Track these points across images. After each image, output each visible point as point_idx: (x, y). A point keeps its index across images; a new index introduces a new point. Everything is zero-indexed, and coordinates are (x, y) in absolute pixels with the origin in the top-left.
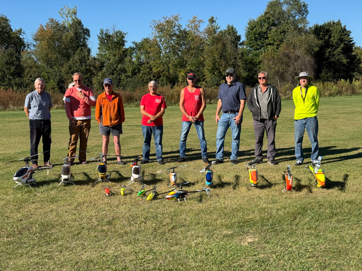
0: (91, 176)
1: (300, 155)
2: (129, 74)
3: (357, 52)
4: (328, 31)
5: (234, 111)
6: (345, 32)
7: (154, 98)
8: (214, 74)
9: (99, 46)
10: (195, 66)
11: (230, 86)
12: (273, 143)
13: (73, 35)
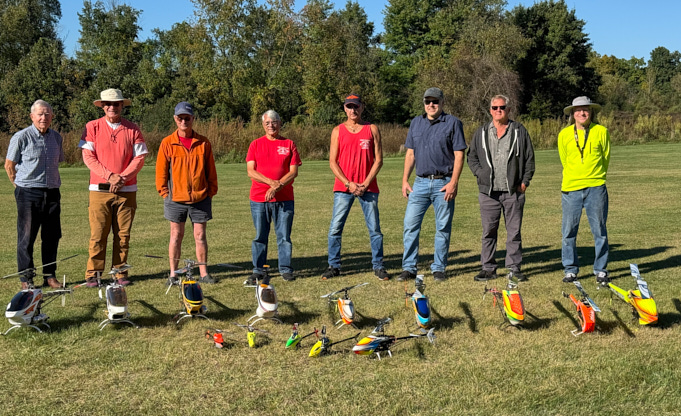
0: (159, 308)
1: (572, 262)
2: (149, 95)
3: (594, 63)
4: (542, 20)
5: (442, 174)
6: (574, 23)
7: (274, 146)
8: (323, 99)
9: (81, 37)
10: (284, 82)
11: (433, 123)
12: (518, 237)
13: (24, 11)
